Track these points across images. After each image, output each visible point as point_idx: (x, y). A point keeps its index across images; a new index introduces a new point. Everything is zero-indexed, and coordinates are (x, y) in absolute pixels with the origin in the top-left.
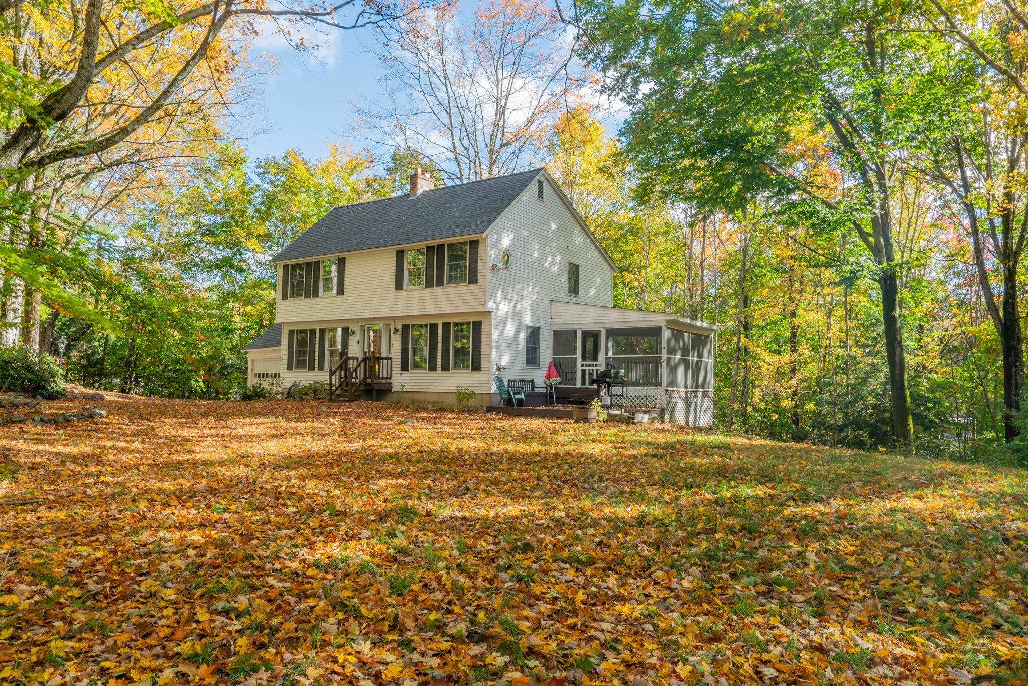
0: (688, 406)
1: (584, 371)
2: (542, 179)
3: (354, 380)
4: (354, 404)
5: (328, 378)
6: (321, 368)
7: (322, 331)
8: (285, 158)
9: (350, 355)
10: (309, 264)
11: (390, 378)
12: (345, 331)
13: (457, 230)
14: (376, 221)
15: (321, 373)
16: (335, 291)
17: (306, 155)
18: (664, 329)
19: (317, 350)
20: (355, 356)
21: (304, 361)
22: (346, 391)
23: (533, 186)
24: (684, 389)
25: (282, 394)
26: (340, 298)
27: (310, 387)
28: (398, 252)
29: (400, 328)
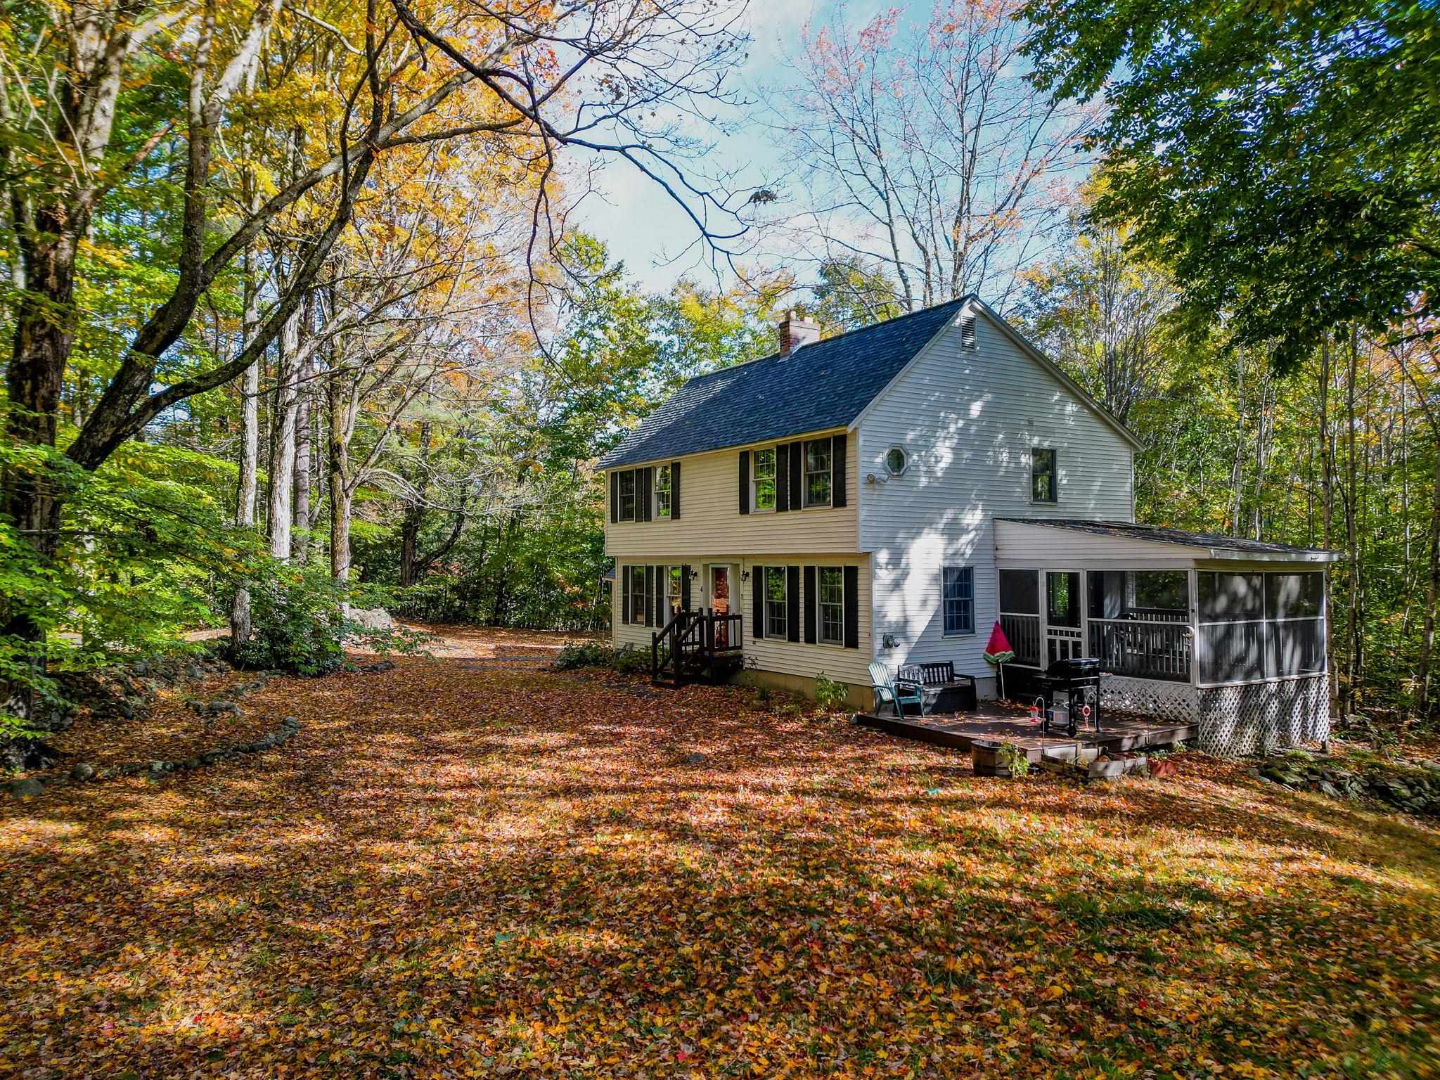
1: (1051, 643)
2: (971, 314)
4: (678, 693)
7: (660, 569)
10: (639, 471)
11: (740, 648)
12: (686, 571)
16: (669, 513)
18: (1189, 573)
19: (655, 596)
20: (696, 609)
21: (641, 613)
23: (950, 331)
26: (676, 522)
28: (741, 456)
29: (750, 571)
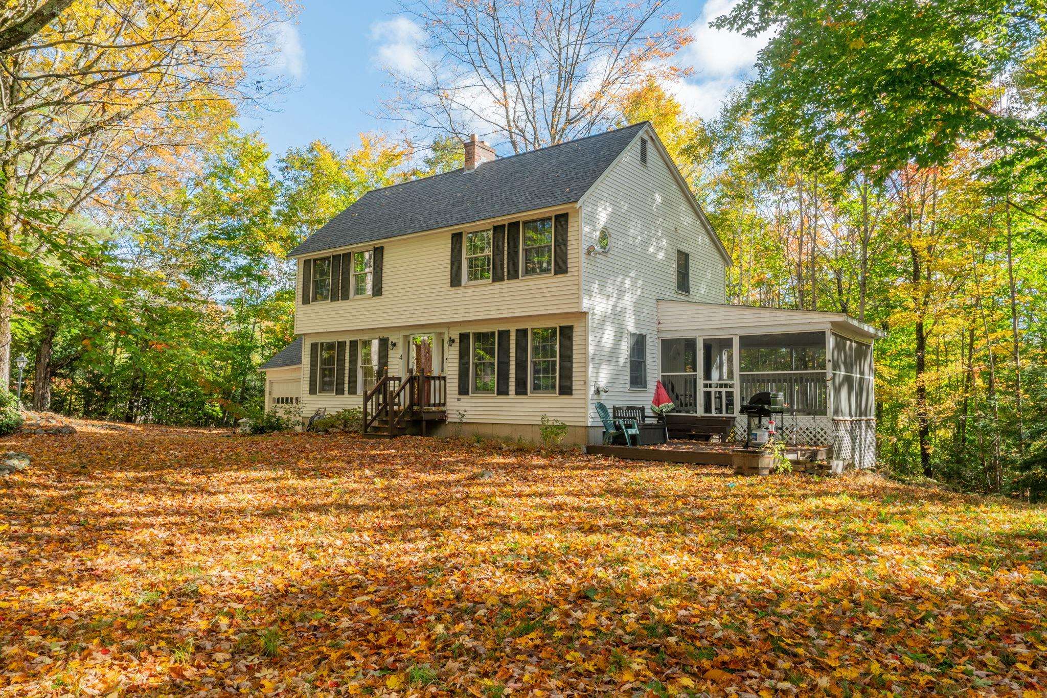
0: (853, 440)
1: (708, 395)
2: (646, 137)
3: (396, 408)
4: (398, 441)
5: (361, 404)
6: (352, 391)
7: (354, 344)
8: (311, 150)
9: (390, 375)
10: (336, 257)
11: (444, 405)
12: (384, 343)
13: (537, 202)
14: (421, 201)
15: (353, 398)
16: (369, 292)
17: (335, 147)
18: (828, 334)
19: (347, 368)
20: (396, 375)
21: (331, 383)
22: (386, 422)
23: (634, 146)
24: (848, 418)
25: (303, 424)
26: (377, 299)
27: (337, 418)
28: (454, 236)
29: (457, 338)
